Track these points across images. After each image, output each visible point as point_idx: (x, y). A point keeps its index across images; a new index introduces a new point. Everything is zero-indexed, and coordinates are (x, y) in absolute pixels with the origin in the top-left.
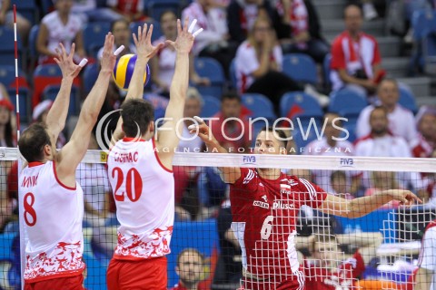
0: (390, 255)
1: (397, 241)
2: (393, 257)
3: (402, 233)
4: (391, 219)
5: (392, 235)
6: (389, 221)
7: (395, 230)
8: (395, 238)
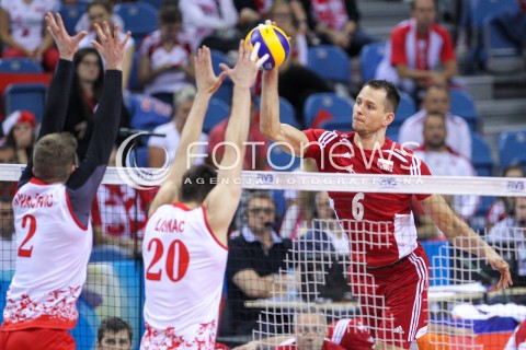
0: (442, 300)
1: (452, 283)
2: (445, 303)
3: (459, 273)
4: (444, 254)
5: (445, 275)
6: (440, 257)
7: (448, 268)
8: (448, 279)
